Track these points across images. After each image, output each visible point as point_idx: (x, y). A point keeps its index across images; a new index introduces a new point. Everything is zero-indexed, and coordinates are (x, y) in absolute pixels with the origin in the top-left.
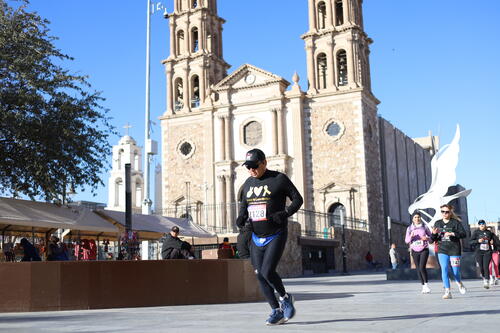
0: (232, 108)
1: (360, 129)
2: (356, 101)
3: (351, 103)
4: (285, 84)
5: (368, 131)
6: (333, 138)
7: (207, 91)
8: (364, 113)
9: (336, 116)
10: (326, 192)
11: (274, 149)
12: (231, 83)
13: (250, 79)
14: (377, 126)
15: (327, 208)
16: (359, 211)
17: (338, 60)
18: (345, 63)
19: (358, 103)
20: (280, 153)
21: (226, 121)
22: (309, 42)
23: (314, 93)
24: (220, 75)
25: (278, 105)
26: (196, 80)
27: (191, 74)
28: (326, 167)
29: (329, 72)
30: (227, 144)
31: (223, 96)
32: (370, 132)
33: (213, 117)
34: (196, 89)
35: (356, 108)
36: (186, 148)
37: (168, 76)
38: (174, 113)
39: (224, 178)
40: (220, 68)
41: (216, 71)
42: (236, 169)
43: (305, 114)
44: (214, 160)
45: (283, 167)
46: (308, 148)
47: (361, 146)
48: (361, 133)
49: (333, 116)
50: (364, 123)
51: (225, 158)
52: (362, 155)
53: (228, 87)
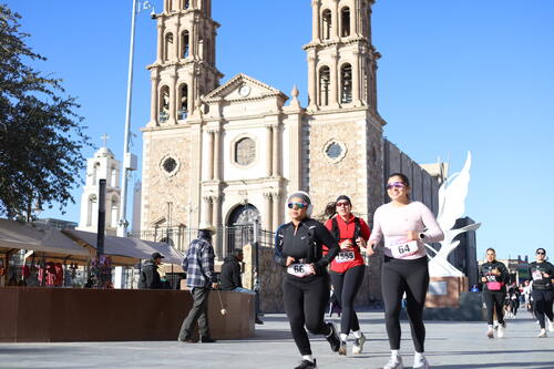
0: (223, 122)
1: (363, 151)
2: (359, 120)
3: (354, 123)
4: (283, 98)
5: (372, 154)
6: (333, 160)
7: (197, 103)
8: (368, 134)
9: (337, 136)
11: (268, 170)
12: (223, 94)
13: (245, 91)
14: (382, 149)
17: (343, 74)
18: (350, 78)
19: (362, 123)
20: (274, 174)
21: (216, 136)
22: (311, 53)
23: (315, 109)
24: (211, 84)
25: (274, 121)
26: (184, 89)
27: (179, 82)
28: (324, 191)
29: (332, 87)
30: (216, 161)
31: (214, 108)
32: (374, 155)
33: (202, 131)
34: (184, 99)
35: (360, 128)
36: (170, 165)
37: (154, 83)
38: (158, 125)
39: (210, 200)
40: (212, 77)
41: (207, 80)
42: (225, 190)
43: (304, 133)
44: (200, 179)
45: (276, 190)
46: (305, 170)
47: (363, 171)
48: (364, 156)
49: (335, 136)
50: (368, 145)
51: (213, 177)
52: (364, 180)
53: (219, 99)
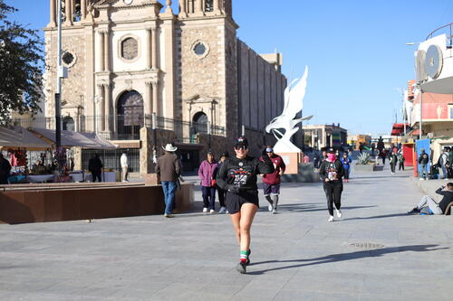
0: (111, 24)
1: (222, 50)
2: (220, 26)
3: (215, 27)
4: (159, 7)
5: (228, 52)
6: (199, 57)
7: (88, 8)
8: (226, 36)
9: (202, 37)
10: (192, 103)
11: (149, 64)
12: (111, 2)
14: (236, 47)
15: (192, 116)
16: (219, 119)
19: (221, 28)
20: (154, 68)
21: (106, 36)
23: (184, 16)
25: (153, 25)
28: (192, 80)
30: (106, 56)
31: (103, 14)
32: (230, 53)
33: (94, 32)
34: (77, 5)
35: (220, 32)
36: (68, 58)
38: (57, 25)
39: (103, 87)
42: (115, 80)
43: (177, 34)
44: (94, 70)
45: (156, 80)
46: (177, 64)
47: (222, 65)
48: (223, 54)
49: (200, 38)
50: (226, 45)
51: (104, 69)
52: (222, 72)
53: (107, 6)
